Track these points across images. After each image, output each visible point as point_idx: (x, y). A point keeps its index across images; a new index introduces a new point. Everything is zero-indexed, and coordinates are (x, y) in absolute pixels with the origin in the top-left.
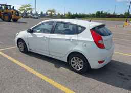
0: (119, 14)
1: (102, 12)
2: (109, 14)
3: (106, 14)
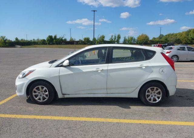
0: (77, 40)
1: (55, 37)
2: (65, 40)
3: (62, 40)
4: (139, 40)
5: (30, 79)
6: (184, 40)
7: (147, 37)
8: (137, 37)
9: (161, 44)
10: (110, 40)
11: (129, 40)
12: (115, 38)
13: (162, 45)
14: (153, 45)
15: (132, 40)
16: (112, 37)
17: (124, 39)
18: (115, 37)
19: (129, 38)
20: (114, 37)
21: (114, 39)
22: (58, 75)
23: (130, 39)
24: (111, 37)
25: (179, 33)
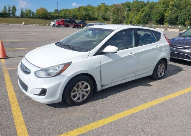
4: (38, 13)
5: (69, 76)
6: (79, 16)
7: (46, 11)
8: (36, 10)
9: (63, 20)
10: (2, 11)
11: (28, 14)
12: (10, 10)
13: (65, 20)
14: (55, 20)
15: (30, 13)
16: (5, 8)
17: (21, 12)
18: (9, 8)
19: (26, 11)
20: (7, 8)
21: (8, 11)
22: (99, 65)
23: (28, 12)
24: (3, 8)
25: (72, 9)
